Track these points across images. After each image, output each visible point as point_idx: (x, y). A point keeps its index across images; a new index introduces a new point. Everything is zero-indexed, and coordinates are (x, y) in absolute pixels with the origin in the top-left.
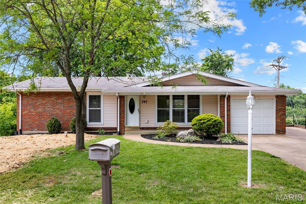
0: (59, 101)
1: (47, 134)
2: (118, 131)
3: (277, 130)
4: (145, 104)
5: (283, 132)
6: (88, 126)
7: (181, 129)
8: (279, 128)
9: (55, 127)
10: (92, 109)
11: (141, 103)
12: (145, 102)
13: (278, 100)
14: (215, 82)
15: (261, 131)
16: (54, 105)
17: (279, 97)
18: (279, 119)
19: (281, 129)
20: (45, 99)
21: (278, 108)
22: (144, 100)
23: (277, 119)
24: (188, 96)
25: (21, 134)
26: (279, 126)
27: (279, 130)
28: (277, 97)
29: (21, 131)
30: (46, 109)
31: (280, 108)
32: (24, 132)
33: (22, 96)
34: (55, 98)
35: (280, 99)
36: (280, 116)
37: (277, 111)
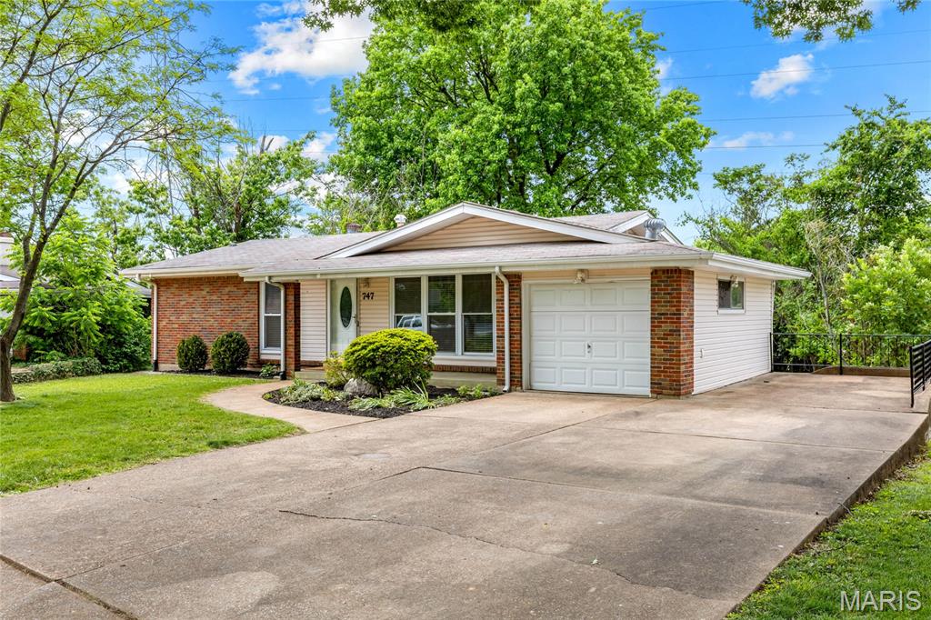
0: (214, 297)
1: (178, 372)
2: (282, 369)
3: (655, 384)
4: (370, 302)
5: (671, 389)
6: (263, 357)
7: (443, 371)
8: (660, 376)
9: (186, 355)
10: (270, 315)
11: (362, 298)
12: (368, 297)
13: (656, 285)
14: (517, 236)
15: (616, 385)
16: (206, 305)
17: (660, 274)
18: (658, 347)
19: (665, 380)
20: (193, 293)
21: (656, 310)
22: (367, 290)
23: (654, 347)
24: (465, 277)
25: (156, 369)
26: (658, 371)
27: (660, 384)
28: (655, 273)
29: (156, 363)
30: (194, 316)
31: (663, 310)
32: (162, 366)
33: (158, 288)
34: (208, 290)
35: (663, 281)
36: (662, 339)
37: (656, 321)
